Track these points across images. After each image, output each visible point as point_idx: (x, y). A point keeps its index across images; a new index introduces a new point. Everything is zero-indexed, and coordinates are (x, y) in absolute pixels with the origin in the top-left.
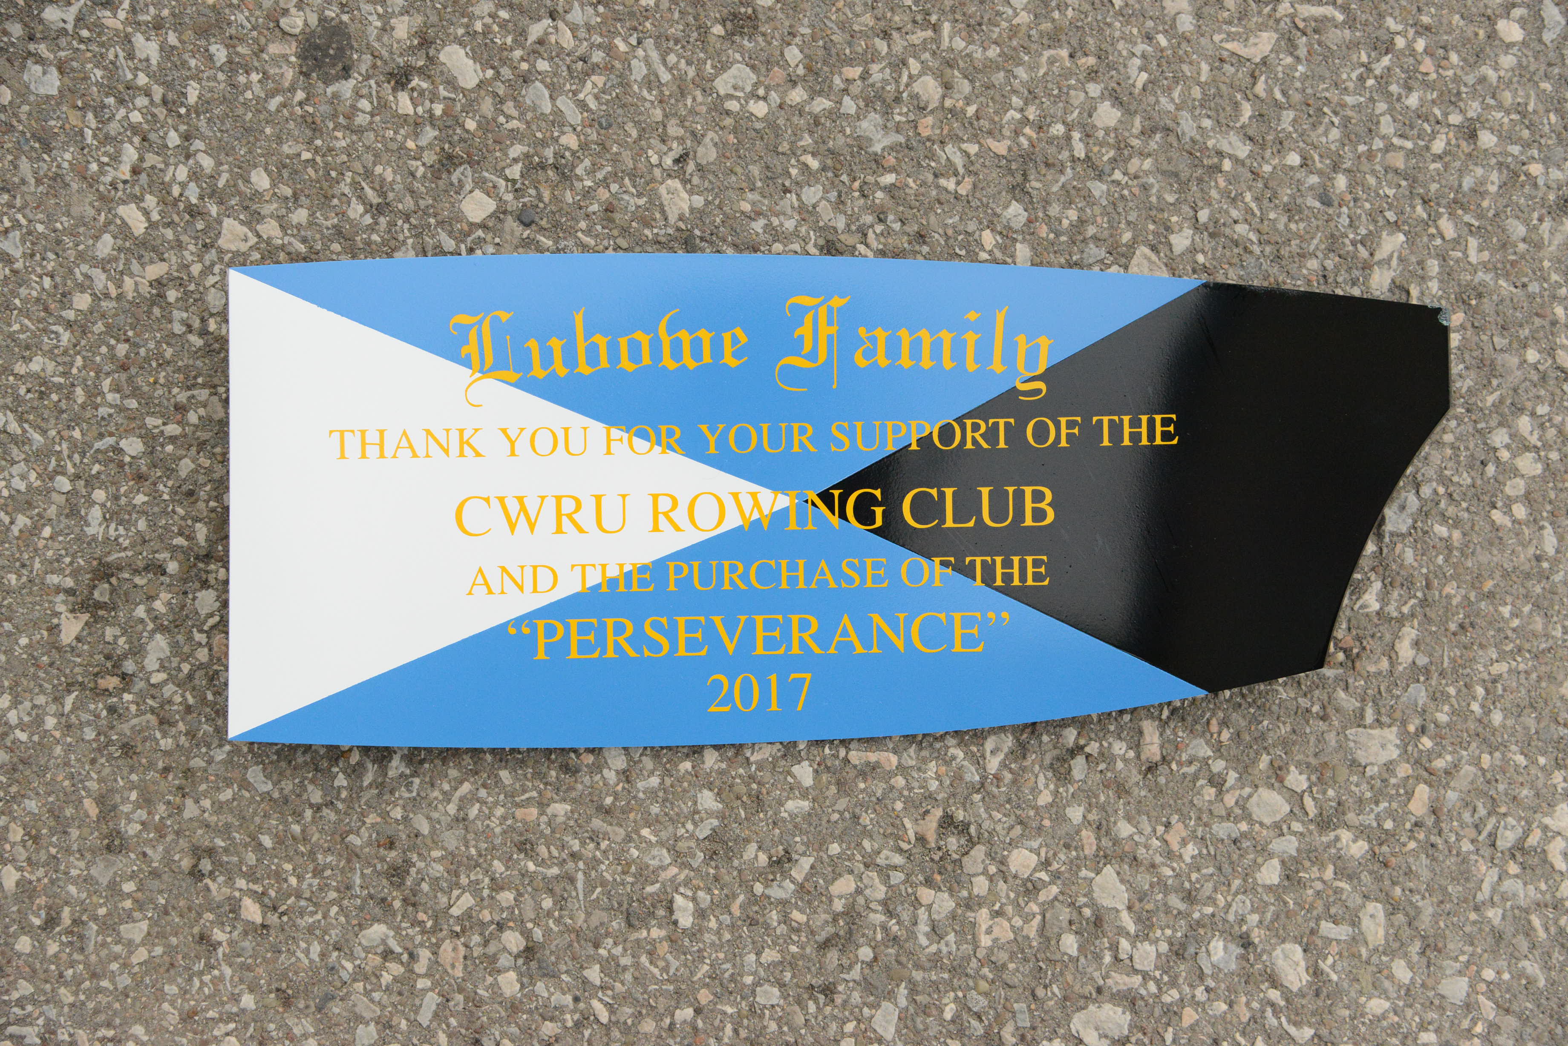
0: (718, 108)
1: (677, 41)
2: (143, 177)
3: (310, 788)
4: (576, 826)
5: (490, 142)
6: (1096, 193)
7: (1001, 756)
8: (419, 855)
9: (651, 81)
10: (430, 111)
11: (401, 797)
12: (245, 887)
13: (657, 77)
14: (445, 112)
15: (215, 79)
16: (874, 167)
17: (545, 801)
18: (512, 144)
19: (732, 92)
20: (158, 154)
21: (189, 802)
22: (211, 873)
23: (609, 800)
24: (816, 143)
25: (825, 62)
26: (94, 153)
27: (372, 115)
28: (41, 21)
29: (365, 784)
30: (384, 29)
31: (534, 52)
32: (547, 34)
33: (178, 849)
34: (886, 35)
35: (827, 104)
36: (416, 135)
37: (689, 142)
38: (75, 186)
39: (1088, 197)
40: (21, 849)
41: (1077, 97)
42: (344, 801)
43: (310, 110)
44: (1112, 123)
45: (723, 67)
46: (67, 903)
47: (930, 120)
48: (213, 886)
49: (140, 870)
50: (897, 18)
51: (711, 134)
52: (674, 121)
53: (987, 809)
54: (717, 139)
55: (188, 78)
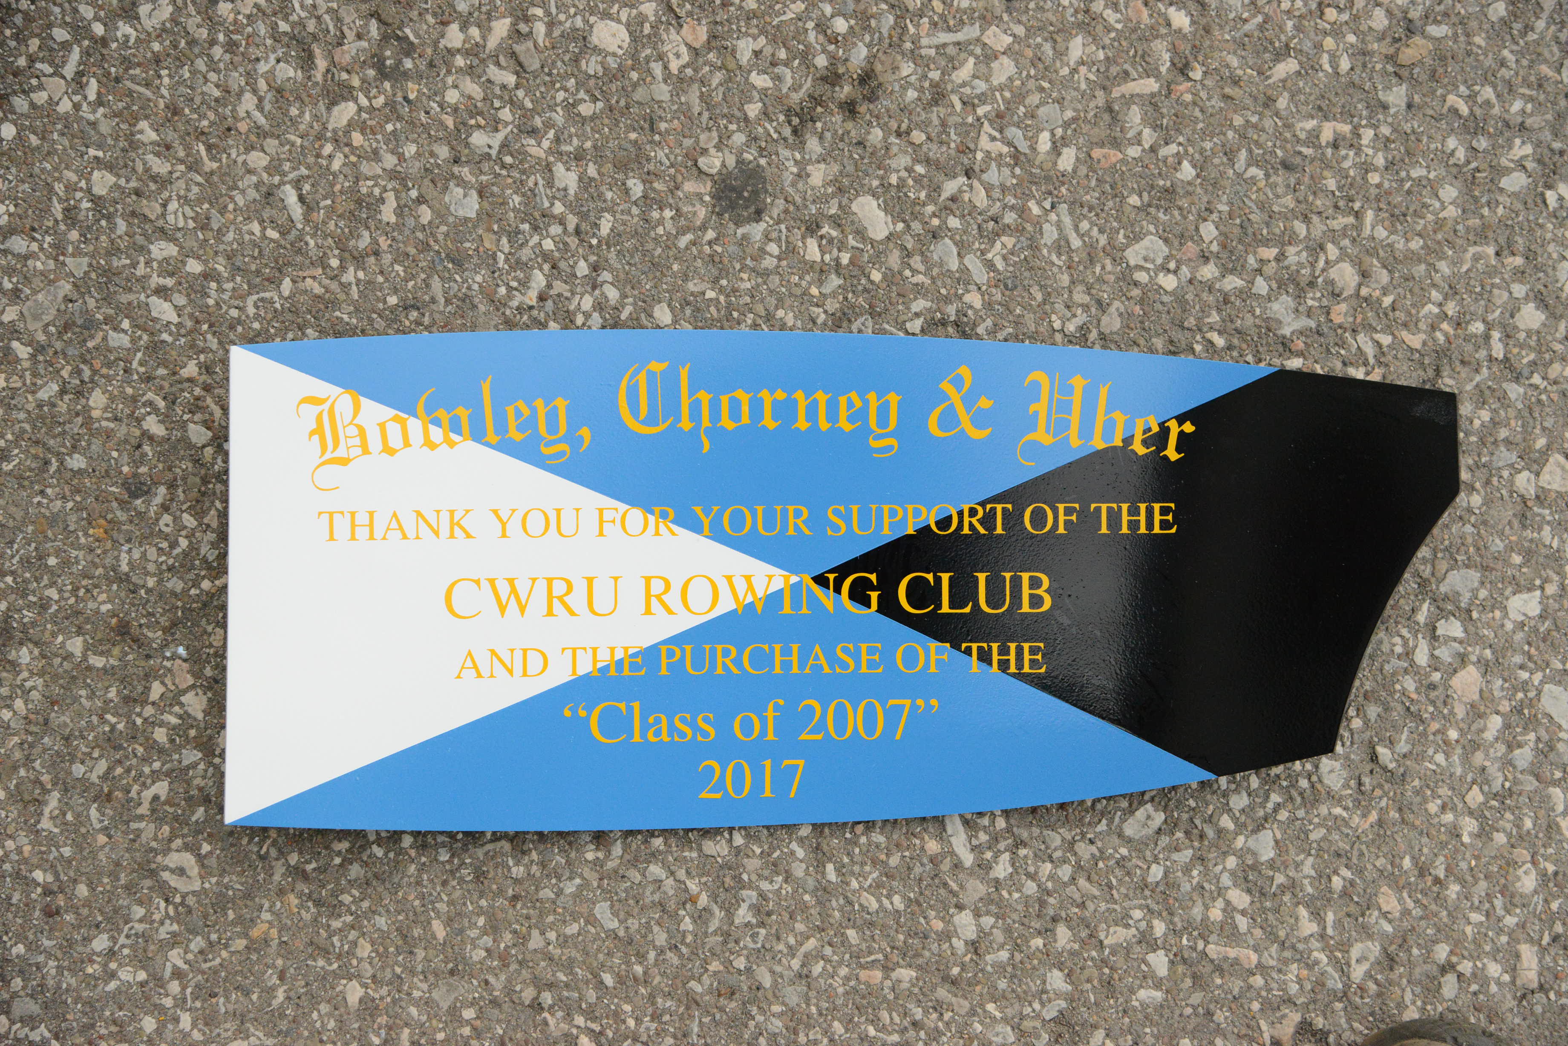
0: (1126, 278)
1: (1091, 209)
2: (549, 304)
3: (656, 929)
4: (921, 995)
5: (894, 295)
6: (1512, 396)
7: (1365, 966)
8: (759, 1008)
9: (1061, 246)
10: (837, 260)
11: (745, 947)
12: (582, 1025)
13: (1068, 242)
14: (852, 262)
15: (629, 212)
16: (1281, 349)
17: (891, 965)
18: (916, 299)
19: (1142, 263)
20: (566, 282)
21: (535, 933)
22: (551, 1007)
23: (956, 971)
24: (1224, 321)
25: (1240, 241)
26: (504, 277)
27: (779, 259)
28: (467, 145)
29: (710, 930)
30: (799, 175)
31: (946, 208)
32: (960, 191)
33: (520, 979)
34: (1306, 219)
35: (1239, 283)
36: (820, 283)
37: (1093, 310)
38: (482, 308)
39: (1503, 399)
40: (368, 966)
41: (1500, 297)
42: (688, 945)
43: (719, 249)
44: (1536, 326)
45: (1137, 238)
46: (407, 1025)
47: (1343, 307)
48: (552, 1021)
49: (481, 997)
50: (1318, 203)
51: (1116, 304)
52: (1080, 288)
53: (1349, 1020)
54: (1122, 310)
55: (603, 210)
